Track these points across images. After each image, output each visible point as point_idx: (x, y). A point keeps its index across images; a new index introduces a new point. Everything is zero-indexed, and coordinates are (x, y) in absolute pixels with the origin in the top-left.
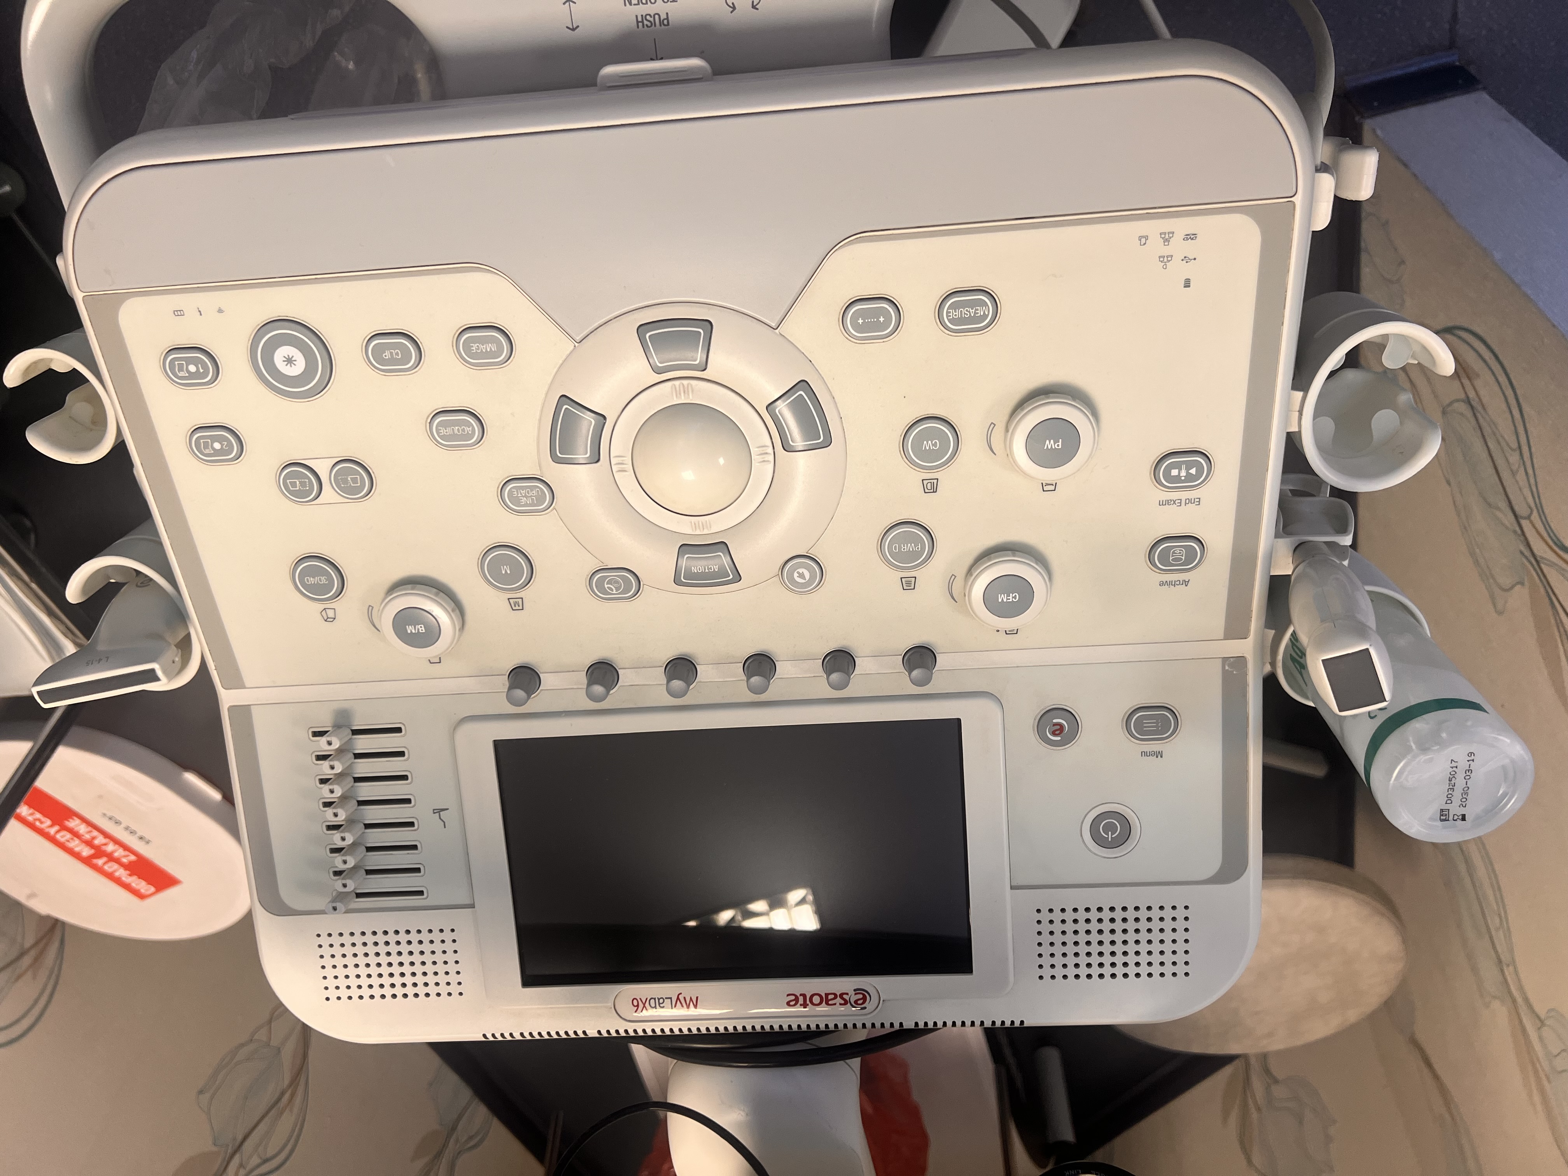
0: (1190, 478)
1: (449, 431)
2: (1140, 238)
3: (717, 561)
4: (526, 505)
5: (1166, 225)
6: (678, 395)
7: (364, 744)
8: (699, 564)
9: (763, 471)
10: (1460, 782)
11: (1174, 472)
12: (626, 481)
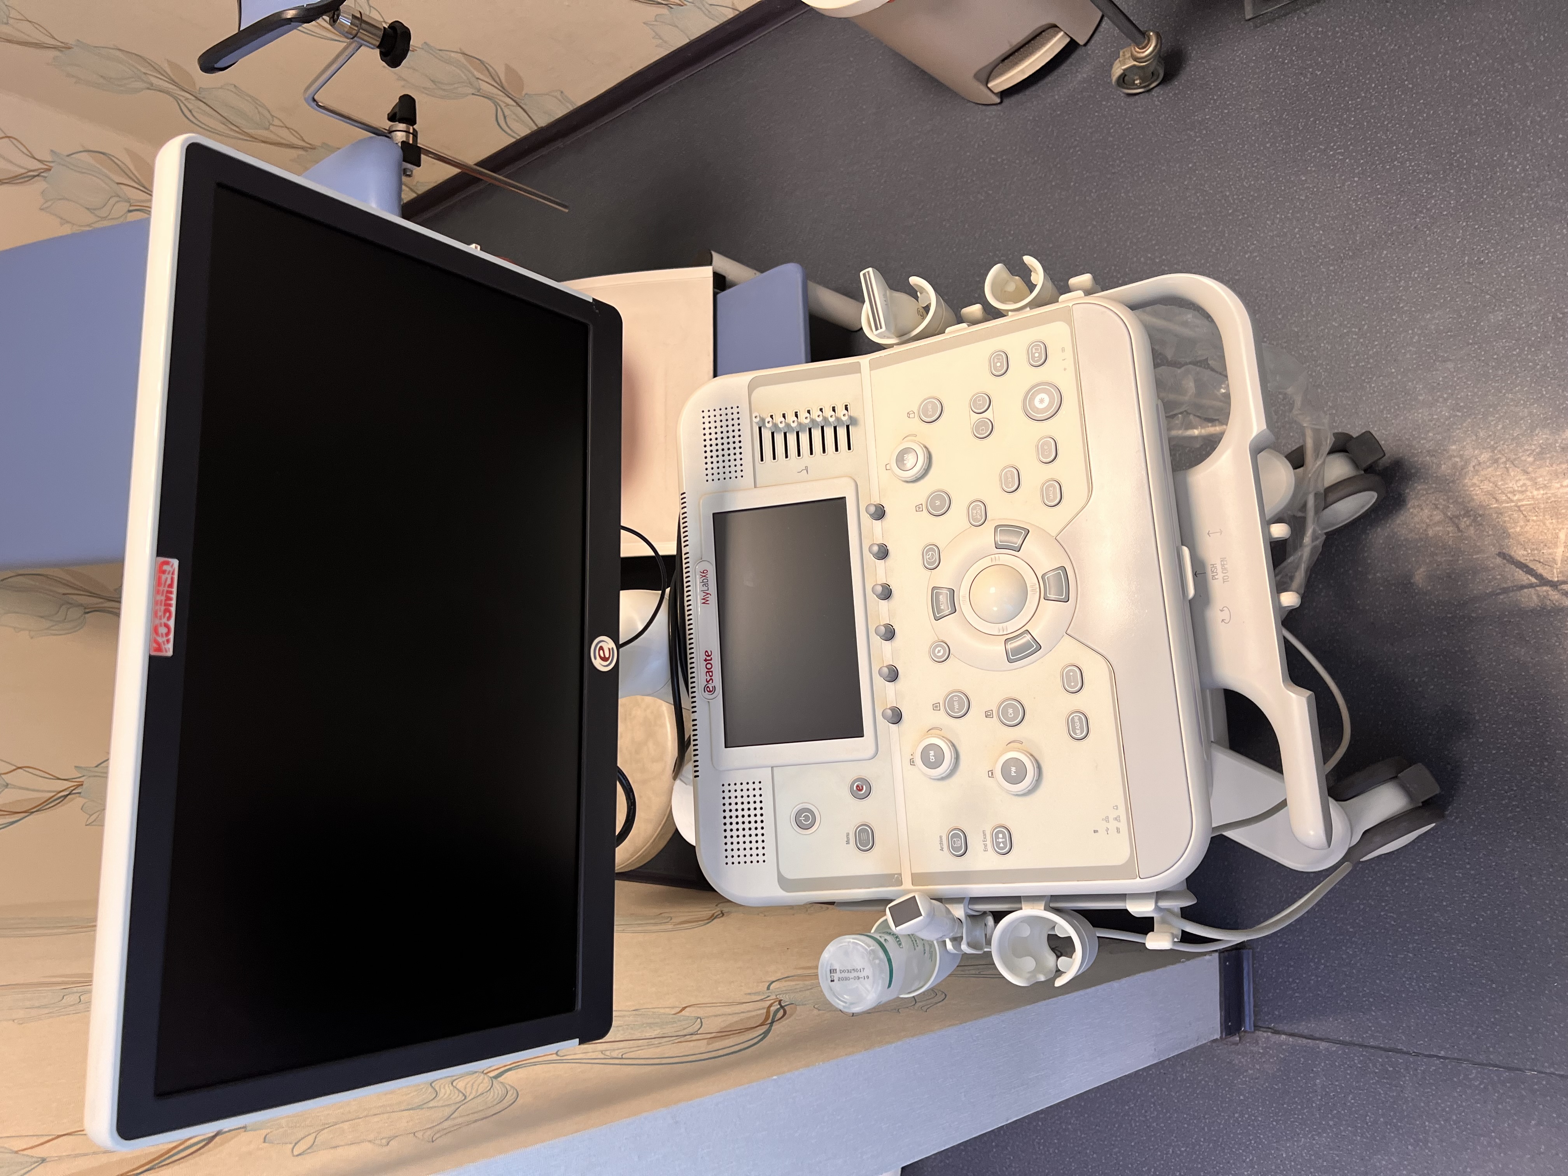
0: (998, 844)
1: (1009, 476)
2: (1117, 806)
3: (946, 608)
4: (972, 513)
5: (1123, 818)
6: (1032, 586)
7: (842, 433)
8: (943, 599)
9: (994, 629)
10: (852, 975)
11: (1001, 836)
12: (986, 562)
